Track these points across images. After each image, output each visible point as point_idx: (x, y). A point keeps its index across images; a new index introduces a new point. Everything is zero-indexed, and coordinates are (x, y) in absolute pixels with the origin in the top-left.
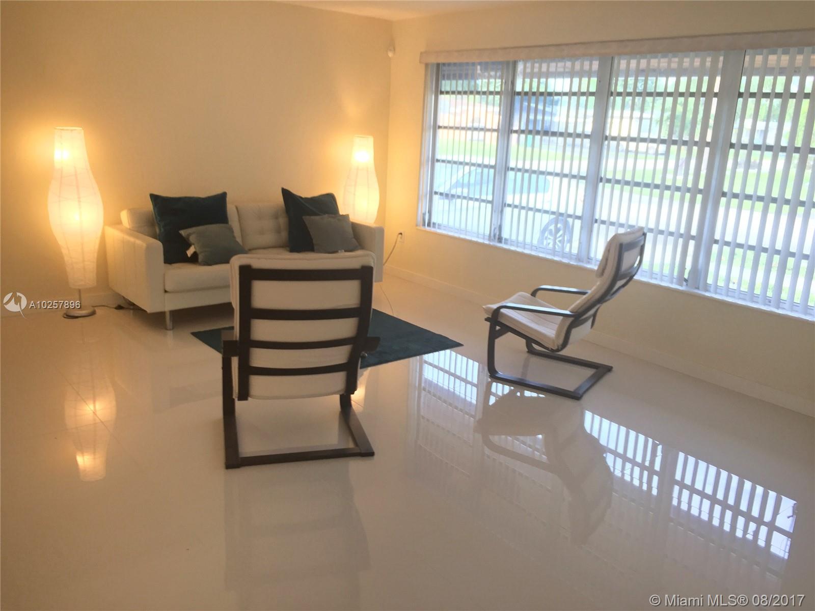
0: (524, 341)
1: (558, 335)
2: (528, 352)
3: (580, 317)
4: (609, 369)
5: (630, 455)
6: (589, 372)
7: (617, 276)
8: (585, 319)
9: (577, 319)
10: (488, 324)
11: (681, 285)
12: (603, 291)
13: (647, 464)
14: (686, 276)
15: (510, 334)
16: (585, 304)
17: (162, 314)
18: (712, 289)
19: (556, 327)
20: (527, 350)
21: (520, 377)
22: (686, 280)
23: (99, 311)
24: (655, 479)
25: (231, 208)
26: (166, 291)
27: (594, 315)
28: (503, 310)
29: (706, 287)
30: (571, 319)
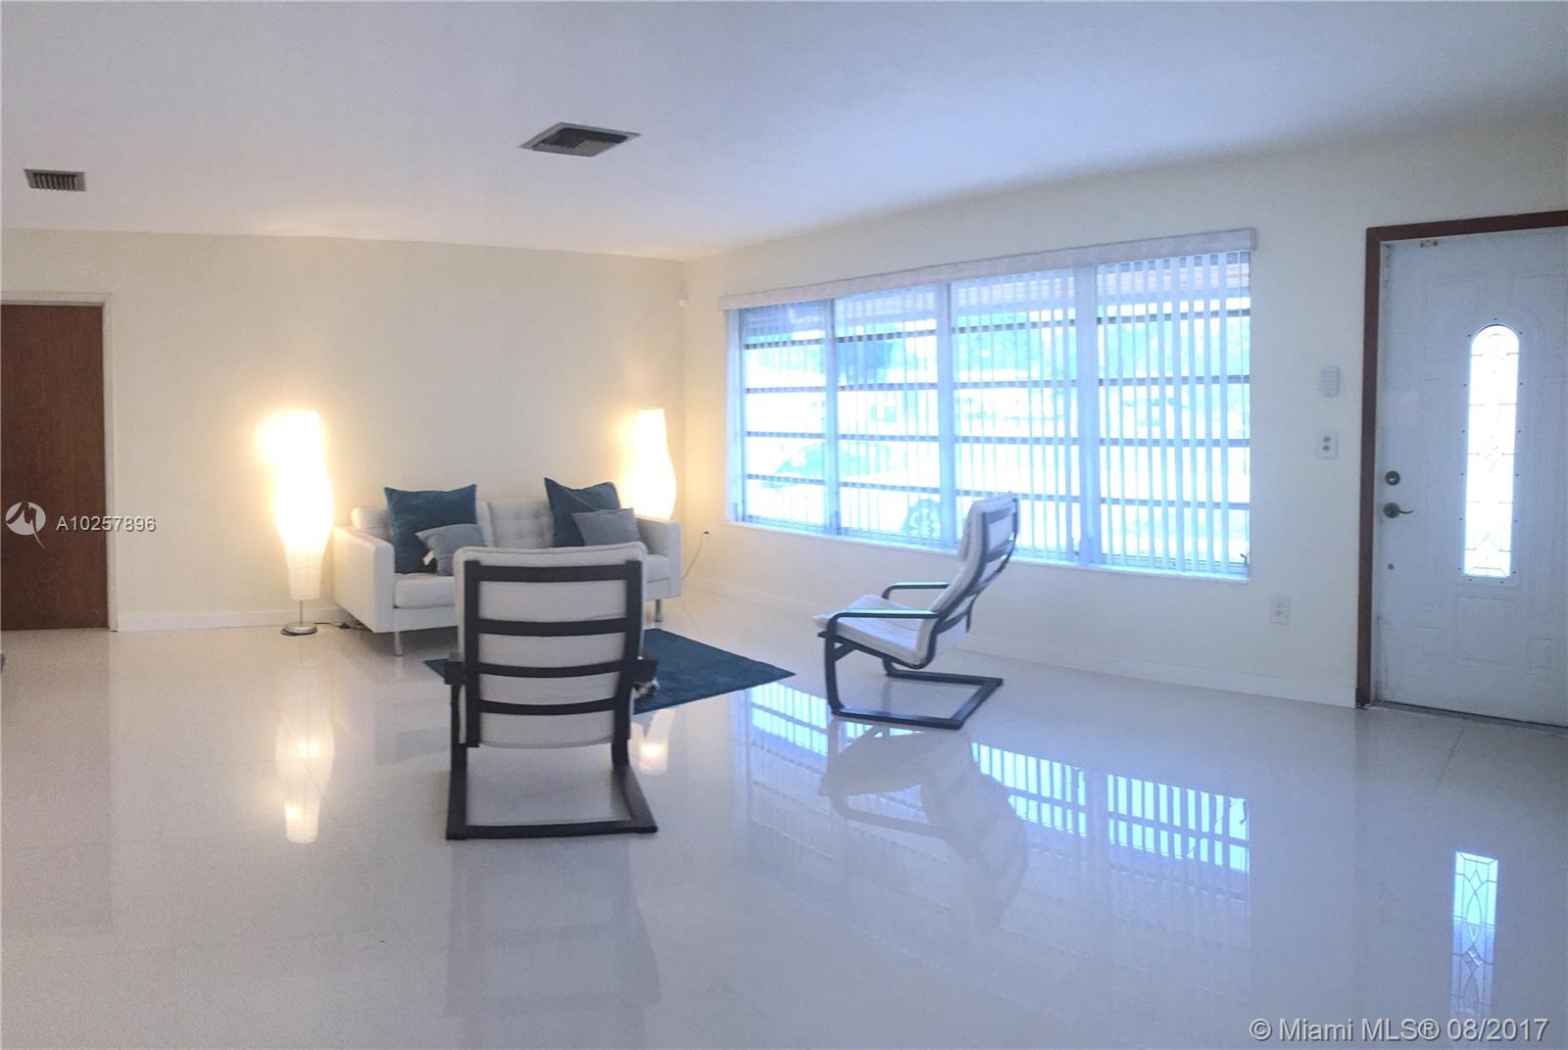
0: (879, 661)
1: (919, 647)
2: (888, 675)
3: (947, 616)
4: (999, 682)
5: (1046, 793)
6: (972, 690)
7: (985, 557)
8: (953, 619)
9: (941, 620)
10: (822, 640)
11: (1072, 561)
12: (970, 577)
13: (1069, 799)
14: (1076, 548)
15: (856, 653)
16: (949, 598)
17: (391, 634)
18: (1109, 560)
19: (915, 634)
20: (884, 672)
21: (879, 709)
22: (1077, 553)
23: (320, 629)
24: (1082, 817)
25: (481, 506)
26: (396, 607)
27: (968, 612)
28: (841, 620)
29: (1103, 558)
30: (933, 622)
